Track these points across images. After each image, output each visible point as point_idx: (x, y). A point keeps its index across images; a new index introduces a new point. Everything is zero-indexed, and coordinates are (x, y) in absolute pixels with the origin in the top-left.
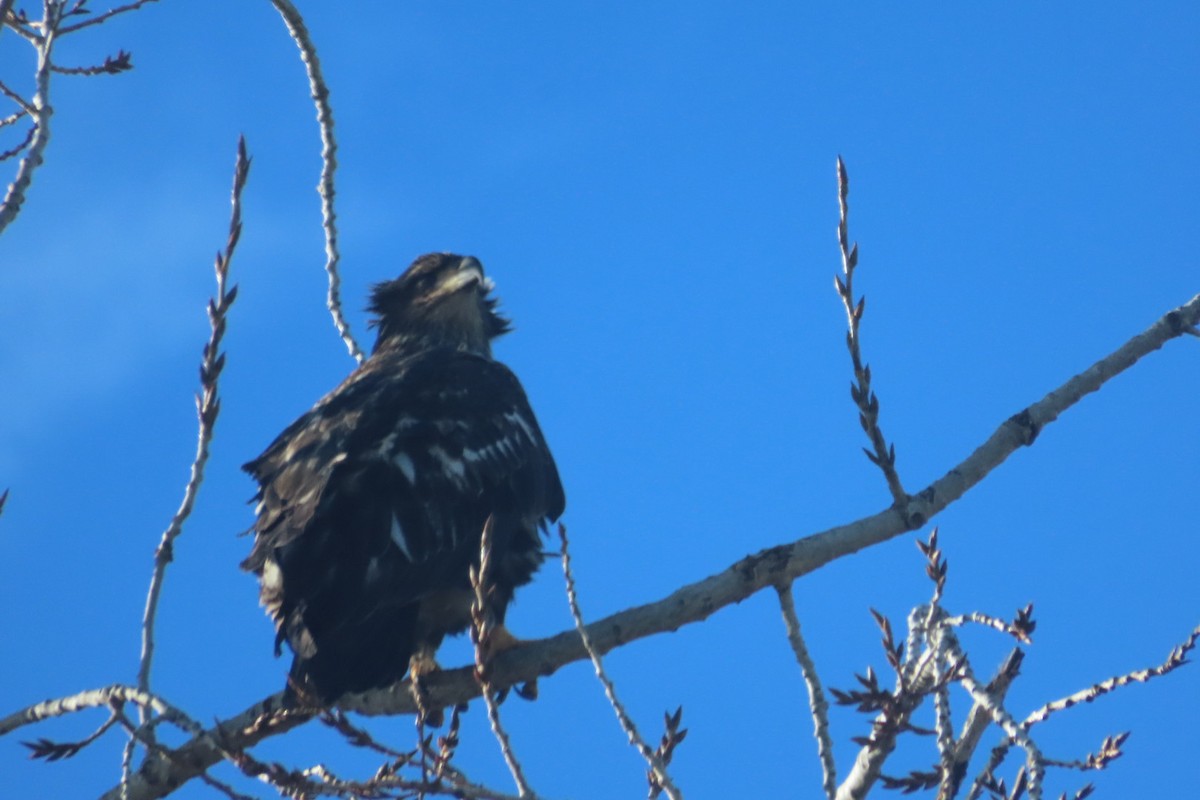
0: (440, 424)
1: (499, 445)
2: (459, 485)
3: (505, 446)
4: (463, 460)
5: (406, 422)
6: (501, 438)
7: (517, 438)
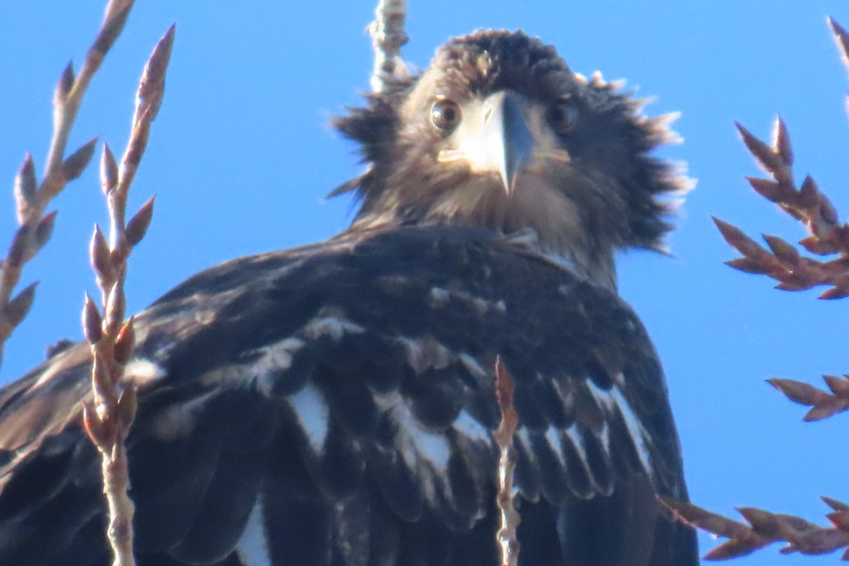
0: (414, 348)
1: (552, 436)
2: (429, 489)
3: (567, 444)
4: (452, 436)
5: (331, 324)
6: (562, 422)
7: (604, 437)
